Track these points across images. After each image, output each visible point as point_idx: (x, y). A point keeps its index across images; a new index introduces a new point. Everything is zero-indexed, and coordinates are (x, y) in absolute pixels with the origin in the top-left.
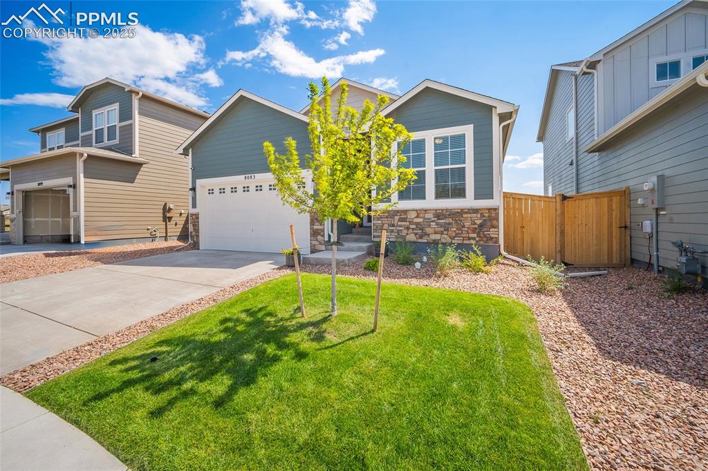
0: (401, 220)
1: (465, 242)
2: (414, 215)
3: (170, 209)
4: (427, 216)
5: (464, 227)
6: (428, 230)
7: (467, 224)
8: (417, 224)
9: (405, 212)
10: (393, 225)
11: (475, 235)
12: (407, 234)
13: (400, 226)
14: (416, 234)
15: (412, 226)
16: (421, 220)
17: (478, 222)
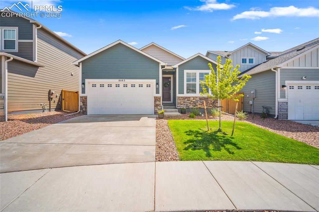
0: (188, 100)
1: (209, 108)
2: (192, 99)
3: (52, 93)
4: (197, 99)
5: (208, 103)
6: (197, 104)
7: (209, 102)
8: (193, 102)
9: (189, 97)
10: (185, 102)
11: (212, 105)
12: (190, 105)
13: (187, 103)
14: (193, 105)
15: (191, 103)
16: (195, 100)
17: (213, 101)
